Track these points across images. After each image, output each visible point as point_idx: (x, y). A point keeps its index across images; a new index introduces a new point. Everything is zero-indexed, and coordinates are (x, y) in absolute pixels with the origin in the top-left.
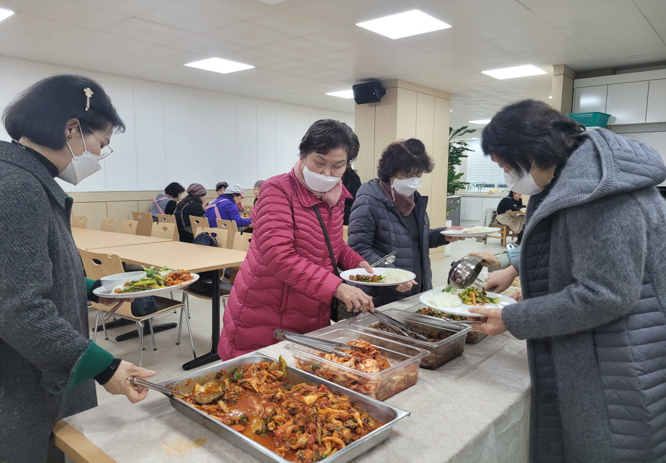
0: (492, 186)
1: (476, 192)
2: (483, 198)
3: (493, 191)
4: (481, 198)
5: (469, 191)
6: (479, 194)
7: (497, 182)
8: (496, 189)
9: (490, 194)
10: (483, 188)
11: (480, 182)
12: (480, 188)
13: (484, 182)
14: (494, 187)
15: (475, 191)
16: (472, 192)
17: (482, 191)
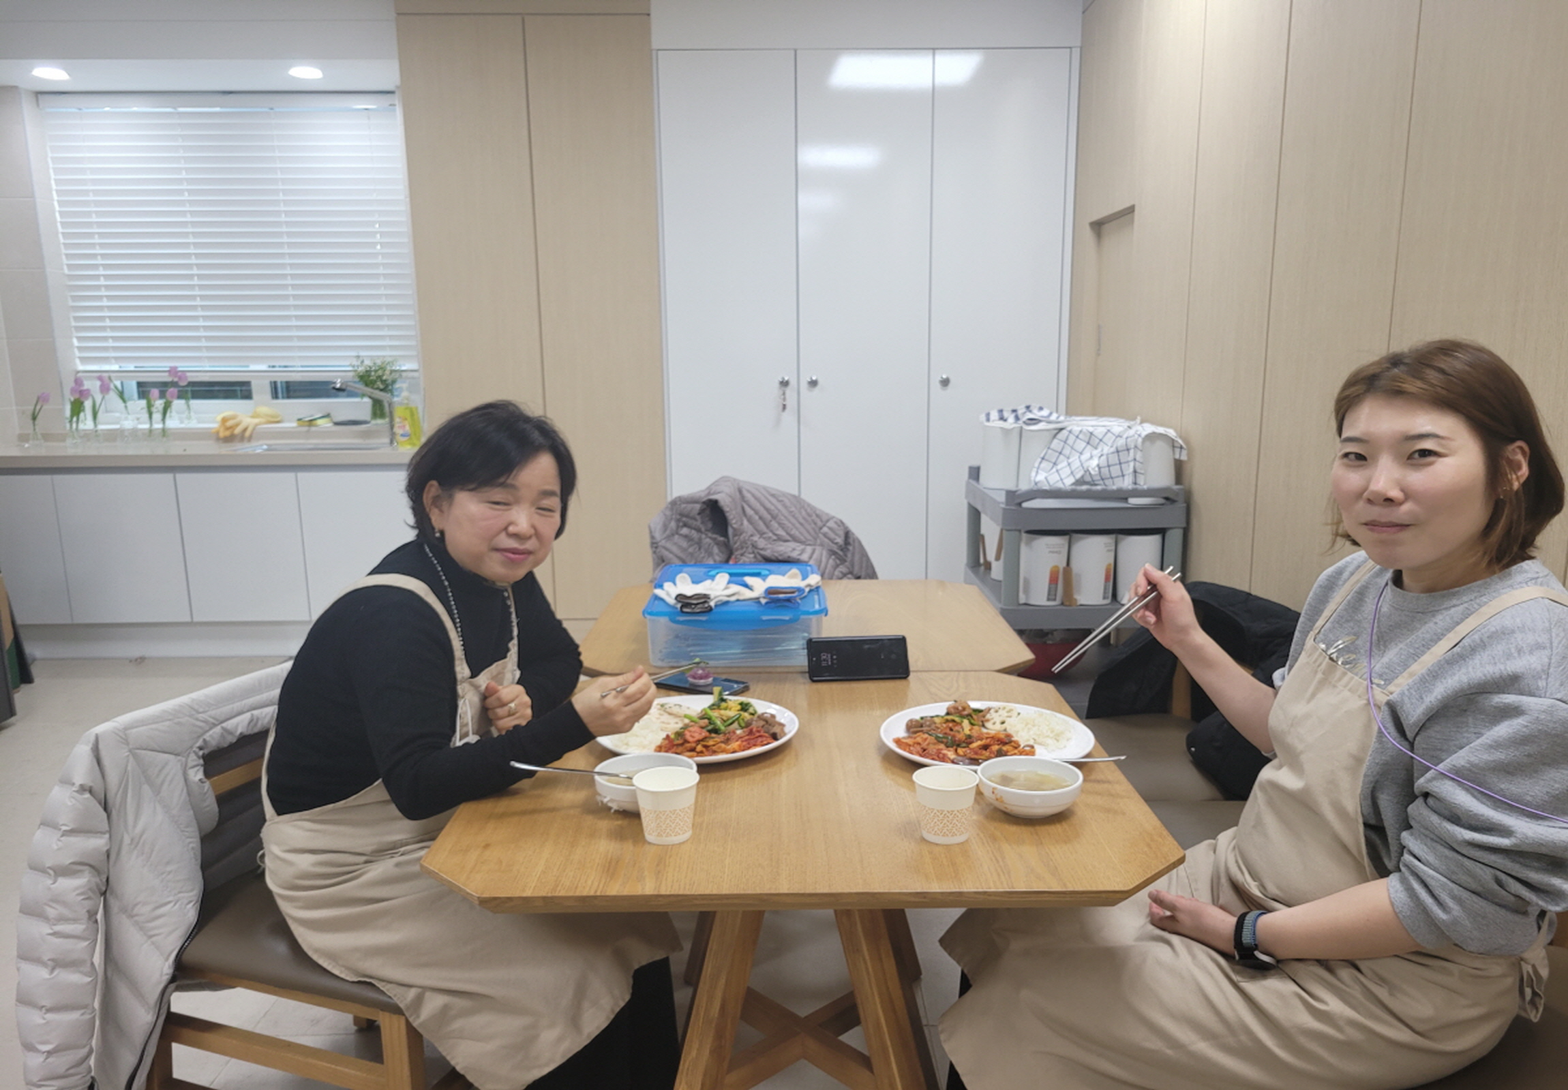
0: (237, 390)
1: (134, 432)
2: (182, 477)
3: (247, 421)
4: (168, 477)
5: (87, 423)
6: (159, 449)
7: (263, 367)
8: (263, 410)
9: (230, 439)
10: (178, 404)
11: (157, 367)
12: (159, 404)
13: (182, 366)
14: (247, 395)
15: (128, 424)
16: (113, 436)
17: (173, 423)
